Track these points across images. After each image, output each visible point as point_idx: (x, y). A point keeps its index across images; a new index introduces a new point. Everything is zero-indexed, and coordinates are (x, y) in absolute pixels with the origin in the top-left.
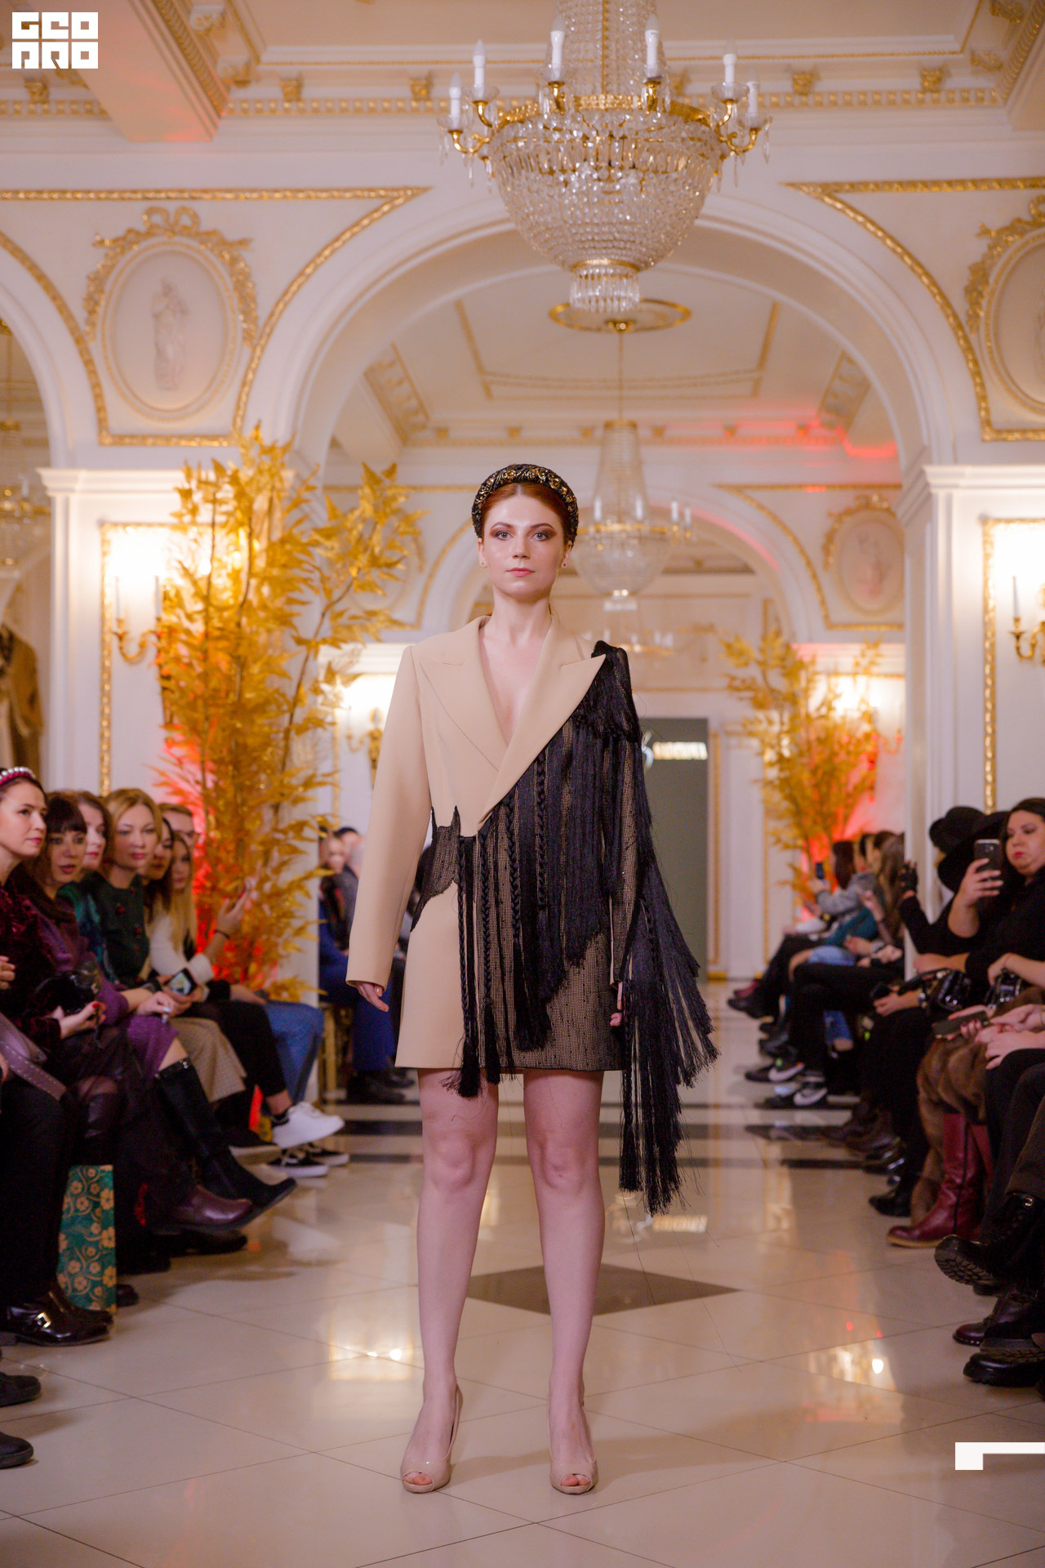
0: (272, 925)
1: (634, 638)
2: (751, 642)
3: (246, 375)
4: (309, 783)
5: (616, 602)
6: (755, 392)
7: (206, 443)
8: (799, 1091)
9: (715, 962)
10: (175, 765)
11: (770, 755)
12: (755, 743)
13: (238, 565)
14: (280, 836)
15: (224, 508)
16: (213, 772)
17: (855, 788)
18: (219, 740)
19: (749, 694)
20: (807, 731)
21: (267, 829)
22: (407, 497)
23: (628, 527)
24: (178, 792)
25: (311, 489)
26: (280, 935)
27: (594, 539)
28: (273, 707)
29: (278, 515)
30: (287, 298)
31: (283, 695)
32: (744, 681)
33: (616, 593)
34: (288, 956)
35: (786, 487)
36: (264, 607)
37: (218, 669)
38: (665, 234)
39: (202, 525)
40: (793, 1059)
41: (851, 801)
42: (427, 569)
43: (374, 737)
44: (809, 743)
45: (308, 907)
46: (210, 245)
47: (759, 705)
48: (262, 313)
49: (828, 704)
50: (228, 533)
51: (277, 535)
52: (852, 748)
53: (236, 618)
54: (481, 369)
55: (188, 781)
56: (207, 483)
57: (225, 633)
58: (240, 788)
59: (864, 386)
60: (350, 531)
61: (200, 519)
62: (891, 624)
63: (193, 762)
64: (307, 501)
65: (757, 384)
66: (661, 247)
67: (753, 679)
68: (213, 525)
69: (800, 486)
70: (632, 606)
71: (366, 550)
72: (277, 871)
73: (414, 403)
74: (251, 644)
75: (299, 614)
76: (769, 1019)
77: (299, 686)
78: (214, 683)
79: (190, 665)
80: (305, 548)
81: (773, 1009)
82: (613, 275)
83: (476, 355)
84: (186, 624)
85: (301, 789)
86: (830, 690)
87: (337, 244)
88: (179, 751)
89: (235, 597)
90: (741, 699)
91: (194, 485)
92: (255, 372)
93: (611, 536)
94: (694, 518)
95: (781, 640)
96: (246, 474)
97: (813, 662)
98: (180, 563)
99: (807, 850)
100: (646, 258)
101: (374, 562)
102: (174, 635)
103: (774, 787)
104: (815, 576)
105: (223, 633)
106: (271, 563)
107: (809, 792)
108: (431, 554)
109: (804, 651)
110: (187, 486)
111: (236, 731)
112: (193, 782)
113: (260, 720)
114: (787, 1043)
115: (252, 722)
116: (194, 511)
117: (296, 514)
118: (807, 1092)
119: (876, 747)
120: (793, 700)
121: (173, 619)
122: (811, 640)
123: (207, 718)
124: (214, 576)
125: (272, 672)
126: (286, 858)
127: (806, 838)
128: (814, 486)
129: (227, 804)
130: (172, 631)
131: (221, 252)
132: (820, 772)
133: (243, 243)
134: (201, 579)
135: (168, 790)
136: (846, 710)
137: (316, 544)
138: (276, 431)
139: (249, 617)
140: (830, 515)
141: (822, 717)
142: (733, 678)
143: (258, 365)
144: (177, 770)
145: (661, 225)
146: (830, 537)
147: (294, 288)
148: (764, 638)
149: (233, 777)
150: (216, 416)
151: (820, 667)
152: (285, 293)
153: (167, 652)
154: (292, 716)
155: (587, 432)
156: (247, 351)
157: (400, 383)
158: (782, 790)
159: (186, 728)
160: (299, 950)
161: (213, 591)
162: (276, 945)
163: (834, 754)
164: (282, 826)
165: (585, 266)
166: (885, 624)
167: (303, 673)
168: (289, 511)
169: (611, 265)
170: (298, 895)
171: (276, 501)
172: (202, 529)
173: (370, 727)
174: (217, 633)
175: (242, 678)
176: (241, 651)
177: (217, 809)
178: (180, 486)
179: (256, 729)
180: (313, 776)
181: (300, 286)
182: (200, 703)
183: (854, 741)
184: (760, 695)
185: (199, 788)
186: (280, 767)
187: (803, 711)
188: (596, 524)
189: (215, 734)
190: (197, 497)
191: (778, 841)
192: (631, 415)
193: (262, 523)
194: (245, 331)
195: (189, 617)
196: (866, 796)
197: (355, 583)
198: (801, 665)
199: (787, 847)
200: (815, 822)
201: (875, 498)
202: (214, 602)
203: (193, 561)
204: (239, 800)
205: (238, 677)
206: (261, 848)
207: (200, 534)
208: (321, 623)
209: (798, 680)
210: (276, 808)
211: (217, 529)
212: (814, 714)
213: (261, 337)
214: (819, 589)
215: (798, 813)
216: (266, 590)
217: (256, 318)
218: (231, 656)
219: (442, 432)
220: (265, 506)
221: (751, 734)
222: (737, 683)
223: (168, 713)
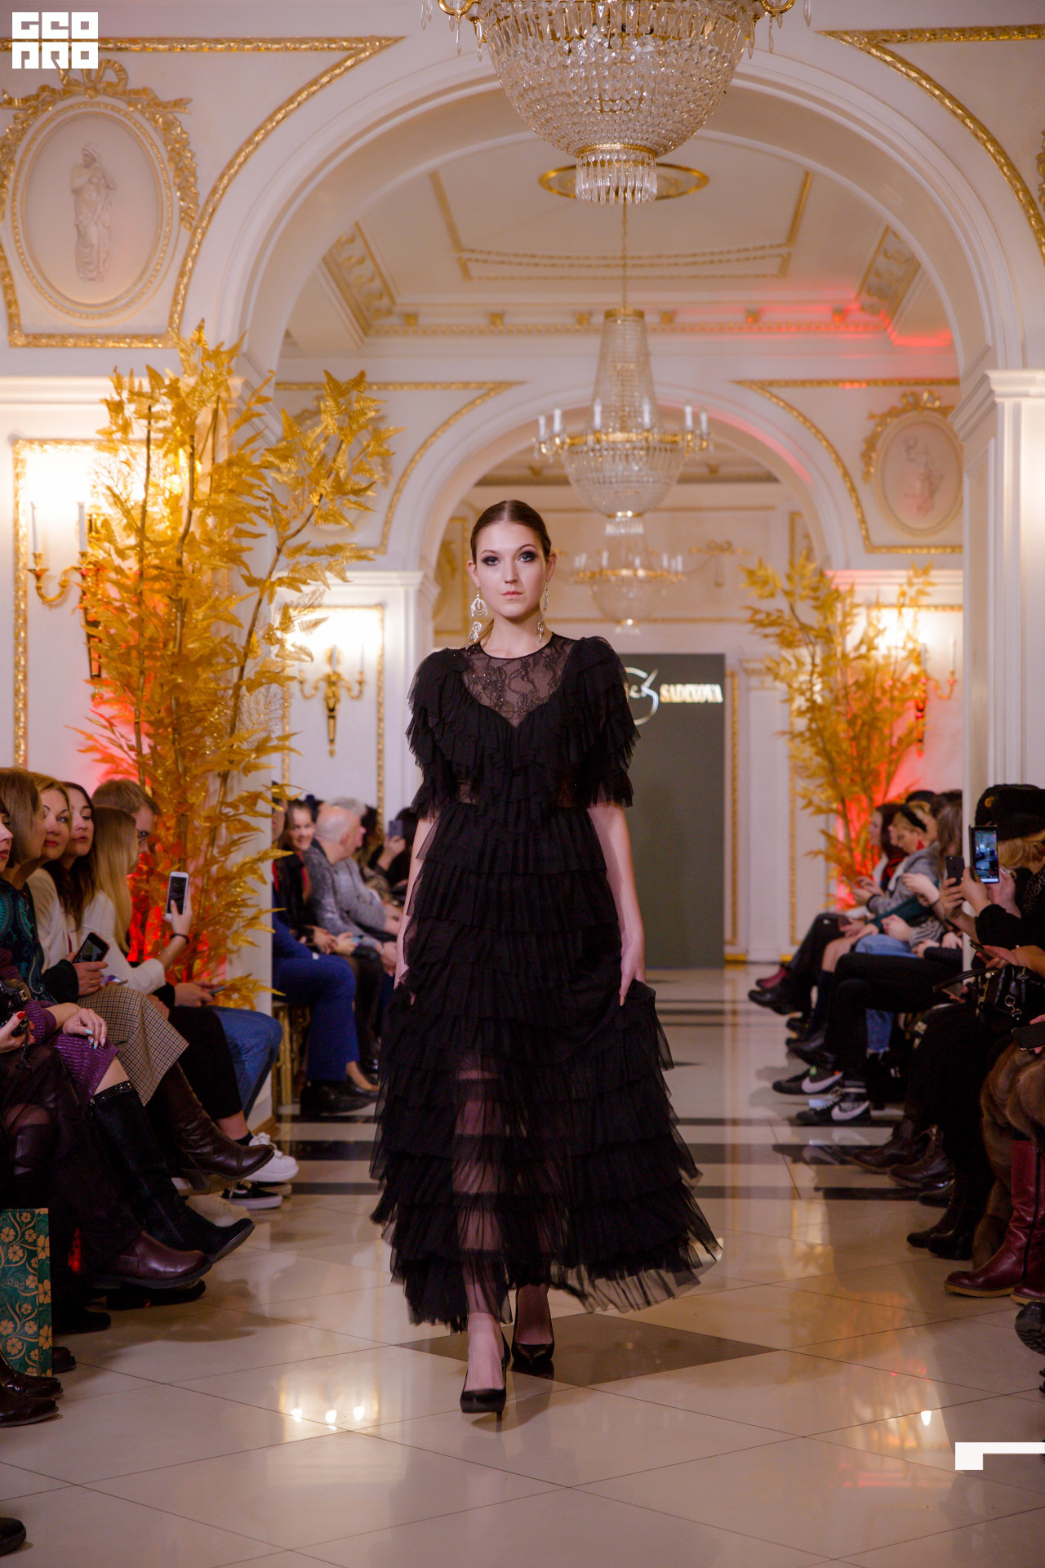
0: (221, 914)
1: (637, 562)
2: (776, 567)
3: (184, 265)
4: (262, 748)
5: (618, 524)
6: (783, 271)
7: (136, 344)
8: (835, 1104)
9: (733, 943)
10: (105, 727)
11: (800, 702)
12: (781, 686)
13: (177, 491)
14: (229, 811)
15: (162, 424)
16: (148, 735)
17: (900, 740)
18: (157, 698)
19: (776, 630)
20: (843, 673)
21: (214, 800)
22: (377, 411)
23: (633, 437)
24: (107, 758)
25: (263, 400)
26: (229, 927)
27: (593, 450)
28: (221, 659)
29: (223, 431)
30: (232, 171)
31: (233, 645)
32: (768, 614)
33: (620, 514)
34: (238, 951)
35: (820, 383)
36: (210, 542)
37: (156, 615)
38: (687, 112)
39: (134, 442)
40: (829, 1066)
41: (896, 756)
42: (393, 483)
43: (332, 681)
44: (845, 687)
45: (261, 894)
46: (139, 106)
47: (787, 642)
48: (203, 189)
49: (868, 642)
50: (165, 455)
51: (223, 457)
52: (896, 693)
53: (176, 554)
54: (457, 244)
55: (121, 747)
56: (140, 394)
57: (164, 572)
58: (182, 754)
59: (913, 265)
60: (311, 451)
61: (131, 436)
62: (944, 547)
63: (125, 722)
64: (259, 415)
65: (786, 261)
66: (684, 128)
67: (780, 611)
68: (148, 441)
69: (836, 382)
70: (638, 529)
71: (329, 473)
72: (226, 851)
73: (377, 284)
74: (194, 584)
75: (250, 549)
76: (798, 1015)
77: (250, 634)
78: (150, 631)
79: (122, 610)
80: (257, 471)
81: (802, 1003)
82: (625, 161)
83: (452, 229)
84: (117, 561)
85: (254, 756)
86: (870, 624)
87: (292, 106)
88: (108, 711)
89: (175, 529)
90: (766, 636)
91: (125, 395)
92: (194, 259)
93: (613, 446)
94: (710, 421)
95: (812, 566)
96: (188, 382)
97: (851, 592)
98: (109, 488)
99: (844, 814)
100: (666, 141)
101: (340, 488)
102: (101, 572)
103: (804, 742)
104: (853, 489)
105: (162, 574)
106: (215, 489)
107: (845, 745)
108: (398, 464)
109: (840, 578)
110: (117, 398)
111: (178, 686)
112: (126, 749)
113: (204, 676)
114: (822, 1047)
115: (197, 677)
116: (126, 427)
117: (247, 431)
118: (844, 1105)
119: (924, 691)
120: (827, 637)
121: (101, 555)
122: (847, 567)
123: (142, 673)
124: (149, 504)
125: (218, 618)
126: (236, 837)
127: (843, 801)
128: (852, 381)
129: (167, 773)
130: (99, 568)
131: (154, 114)
132: (859, 722)
133: (179, 103)
134: (133, 508)
135: (98, 756)
136: (889, 649)
137: (269, 466)
138: (222, 332)
139: (191, 553)
140: (872, 416)
141: (860, 657)
142: (756, 612)
143: (198, 250)
144: (108, 733)
145: (684, 102)
146: (871, 443)
147: (241, 159)
148: (792, 564)
149: (174, 743)
150: (150, 313)
151: (858, 599)
152: (230, 166)
153: (95, 594)
154: (242, 669)
155: (583, 318)
156: (185, 234)
157: (361, 261)
158: (814, 745)
159: (118, 683)
160: (251, 943)
161: (148, 522)
162: (226, 938)
163: (878, 701)
164: (230, 799)
165: (594, 151)
166: (936, 547)
167: (254, 620)
168: (237, 427)
169: (625, 150)
170: (250, 879)
171: (221, 412)
172: (134, 448)
173: (327, 669)
174: (155, 572)
175: (183, 624)
176: (183, 593)
177: (155, 780)
178: (109, 398)
179: (200, 685)
180: (267, 739)
181: (246, 158)
182: (134, 654)
183: (899, 685)
184: (788, 631)
185: (132, 754)
186: (229, 730)
187: (839, 650)
188: (595, 432)
189: (151, 691)
190: (130, 409)
191: (810, 803)
192: (638, 298)
193: (206, 440)
194: (182, 210)
195: (121, 553)
196: (914, 749)
197: (316, 512)
198: (837, 596)
199: (819, 811)
200: (852, 780)
201: (925, 396)
202: (149, 534)
203: (125, 487)
204: (181, 769)
205: (179, 623)
206: (208, 825)
207: (133, 455)
208: (276, 560)
209: (833, 614)
210: (224, 777)
211: (152, 447)
212: (852, 655)
213: (202, 217)
214: (858, 505)
215: (832, 771)
216: (210, 521)
217: (197, 194)
218: (170, 598)
219: (410, 318)
220: (209, 419)
221: (776, 677)
222: (761, 617)
223: (95, 665)
